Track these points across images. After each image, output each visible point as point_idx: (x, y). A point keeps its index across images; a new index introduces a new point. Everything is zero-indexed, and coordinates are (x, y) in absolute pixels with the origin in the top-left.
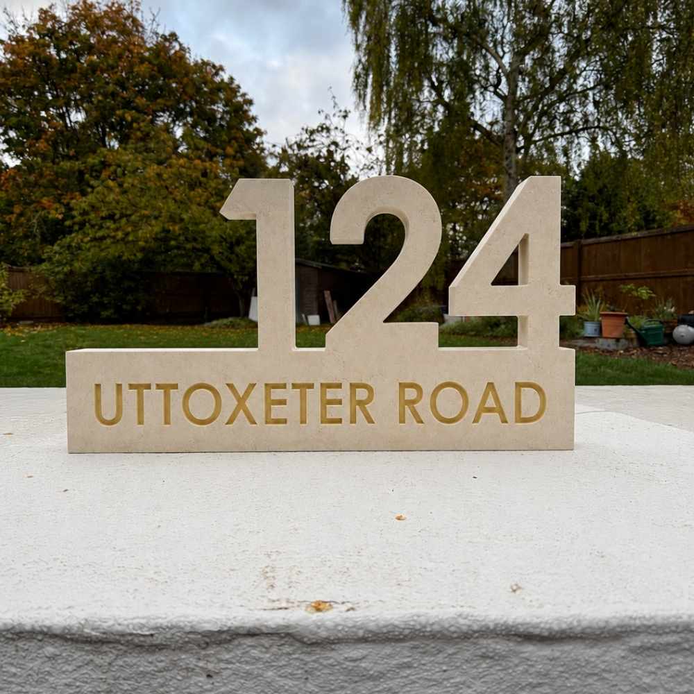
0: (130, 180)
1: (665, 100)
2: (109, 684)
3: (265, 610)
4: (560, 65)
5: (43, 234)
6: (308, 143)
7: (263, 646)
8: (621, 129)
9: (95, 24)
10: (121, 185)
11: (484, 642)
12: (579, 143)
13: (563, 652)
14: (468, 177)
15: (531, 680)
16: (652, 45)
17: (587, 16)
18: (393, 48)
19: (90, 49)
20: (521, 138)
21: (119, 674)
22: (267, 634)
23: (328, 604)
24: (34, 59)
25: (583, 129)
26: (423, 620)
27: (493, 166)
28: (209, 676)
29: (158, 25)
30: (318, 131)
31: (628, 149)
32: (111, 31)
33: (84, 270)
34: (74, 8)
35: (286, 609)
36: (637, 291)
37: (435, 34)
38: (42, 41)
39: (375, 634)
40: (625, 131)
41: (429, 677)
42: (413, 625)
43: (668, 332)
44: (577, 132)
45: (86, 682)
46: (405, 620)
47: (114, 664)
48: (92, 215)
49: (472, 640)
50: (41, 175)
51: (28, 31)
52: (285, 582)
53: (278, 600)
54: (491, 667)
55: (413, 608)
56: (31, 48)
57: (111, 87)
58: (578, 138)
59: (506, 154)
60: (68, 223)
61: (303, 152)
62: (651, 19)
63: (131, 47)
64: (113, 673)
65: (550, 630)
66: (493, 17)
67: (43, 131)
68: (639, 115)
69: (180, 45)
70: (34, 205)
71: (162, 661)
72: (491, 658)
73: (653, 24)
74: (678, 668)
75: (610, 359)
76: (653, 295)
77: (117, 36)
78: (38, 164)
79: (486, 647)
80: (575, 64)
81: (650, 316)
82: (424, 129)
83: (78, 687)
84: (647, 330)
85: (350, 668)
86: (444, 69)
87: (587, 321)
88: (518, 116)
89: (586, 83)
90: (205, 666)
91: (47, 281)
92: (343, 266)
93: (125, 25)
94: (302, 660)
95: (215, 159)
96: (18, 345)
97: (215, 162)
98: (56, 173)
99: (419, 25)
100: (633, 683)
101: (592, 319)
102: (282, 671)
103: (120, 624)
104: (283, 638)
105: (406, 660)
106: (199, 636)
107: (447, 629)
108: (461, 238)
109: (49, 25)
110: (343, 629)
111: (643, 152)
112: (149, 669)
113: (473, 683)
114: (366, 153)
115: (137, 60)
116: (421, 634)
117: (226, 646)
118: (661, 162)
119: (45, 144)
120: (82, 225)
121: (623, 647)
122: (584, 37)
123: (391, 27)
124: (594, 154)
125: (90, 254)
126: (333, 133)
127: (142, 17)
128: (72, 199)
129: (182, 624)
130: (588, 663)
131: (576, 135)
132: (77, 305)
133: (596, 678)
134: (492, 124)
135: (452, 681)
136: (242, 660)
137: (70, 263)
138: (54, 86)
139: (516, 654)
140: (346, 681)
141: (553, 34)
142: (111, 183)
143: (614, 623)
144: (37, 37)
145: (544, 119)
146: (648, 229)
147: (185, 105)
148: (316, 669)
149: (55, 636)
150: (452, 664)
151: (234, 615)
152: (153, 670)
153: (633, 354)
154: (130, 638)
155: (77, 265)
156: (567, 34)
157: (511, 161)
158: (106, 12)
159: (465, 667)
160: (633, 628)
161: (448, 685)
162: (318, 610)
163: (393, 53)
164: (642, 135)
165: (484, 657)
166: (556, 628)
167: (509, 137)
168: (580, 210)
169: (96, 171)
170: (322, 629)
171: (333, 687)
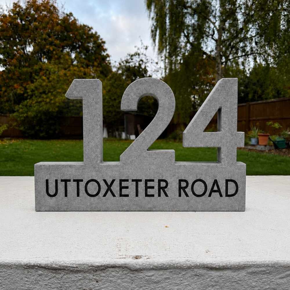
0: (53, 77)
1: (286, 42)
2: (61, 284)
3: (117, 258)
4: (241, 26)
5: (14, 100)
6: (130, 60)
7: (117, 271)
8: (267, 54)
9: (37, 9)
10: (48, 79)
11: (196, 270)
12: (249, 60)
13: (224, 274)
14: (200, 75)
15: (212, 284)
16: (280, 18)
17: (252, 5)
18: (167, 19)
19: (35, 20)
20: (223, 58)
21: (65, 281)
22: (118, 267)
23: (140, 257)
24: (11, 24)
25: (251, 54)
26: (174, 262)
27: (211, 70)
28: (97, 282)
29: (64, 9)
30: (134, 55)
31: (270, 63)
32: (44, 12)
33: (33, 115)
34: (28, 2)
35: (125, 258)
36: (274, 125)
37: (186, 13)
38: (14, 17)
39: (157, 267)
40: (269, 55)
41: (176, 283)
42: (170, 264)
43: (287, 142)
44: (248, 55)
45: (53, 284)
46: (167, 262)
47: (63, 277)
48: (36, 92)
49: (191, 269)
50: (14, 74)
51: (8, 12)
52: (124, 249)
53: (122, 255)
54: (198, 279)
55: (171, 258)
56: (10, 20)
57: (44, 36)
58: (248, 58)
59: (217, 65)
60: (26, 95)
61: (128, 64)
62: (280, 6)
63: (53, 19)
64: (63, 281)
65: (219, 266)
66: (211, 5)
67: (15, 55)
68: (275, 48)
69: (74, 18)
70: (11, 87)
71: (80, 276)
72: (198, 276)
73: (281, 8)
74: (265, 279)
75: (262, 154)
76: (281, 127)
77: (47, 14)
78: (12, 69)
79: (196, 272)
80: (247, 25)
81: (280, 135)
82: (181, 54)
83: (50, 285)
84: (278, 142)
85: (148, 279)
86: (190, 28)
87: (252, 137)
88: (222, 49)
89: (252, 34)
90: (96, 278)
91: (17, 121)
92: (146, 114)
93: (50, 9)
94: (130, 276)
95: (89, 67)
96: (4, 148)
97: (89, 69)
98: (20, 73)
99: (179, 9)
100: (249, 285)
101: (254, 137)
102: (124, 280)
103: (65, 263)
104: (123, 268)
105: (167, 276)
106: (94, 268)
107: (182, 265)
108: (197, 101)
109: (17, 10)
110: (145, 265)
111: (277, 64)
112: (76, 279)
113: (192, 285)
114: (155, 65)
115: (55, 24)
116: (173, 267)
117: (103, 271)
118: (284, 68)
119: (16, 61)
120: (32, 96)
121: (245, 272)
122: (251, 14)
123: (167, 10)
124: (255, 65)
125: (35, 109)
126: (141, 56)
127: (58, 6)
128: (27, 84)
129: (88, 263)
130: (233, 278)
131: (248, 56)
132: (30, 131)
133: (236, 283)
134: (211, 52)
135: (184, 284)
136: (109, 276)
137: (27, 112)
138: (20, 36)
139: (207, 274)
140: (146, 284)
141: (237, 12)
142: (44, 78)
143: (242, 263)
144: (12, 15)
145: (234, 49)
146: (279, 97)
147: (76, 44)
148: (136, 279)
149: (42, 267)
150: (184, 278)
151: (106, 260)
152: (77, 280)
153: (272, 152)
154: (69, 268)
155: (29, 113)
156: (244, 13)
157: (219, 68)
158: (42, 4)
159: (189, 279)
160: (249, 265)
161: (183, 285)
162: (137, 258)
163: (168, 21)
164: (276, 57)
165: (196, 275)
166: (221, 265)
167: (218, 58)
168: (249, 89)
169: (37, 72)
170: (138, 265)
171: (141, 286)
